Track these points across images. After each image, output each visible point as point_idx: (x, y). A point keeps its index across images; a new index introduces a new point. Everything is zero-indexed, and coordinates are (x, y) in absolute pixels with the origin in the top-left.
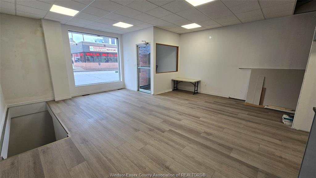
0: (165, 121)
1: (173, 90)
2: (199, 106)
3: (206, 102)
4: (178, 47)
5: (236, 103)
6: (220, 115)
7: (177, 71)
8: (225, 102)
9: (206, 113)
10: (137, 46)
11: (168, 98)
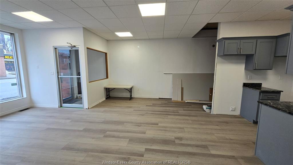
0: (132, 140)
1: (106, 99)
2: (146, 112)
3: (147, 106)
4: (106, 54)
5: (168, 102)
6: (169, 117)
7: (108, 78)
8: (160, 103)
9: (158, 117)
10: (56, 48)
11: (109, 109)
